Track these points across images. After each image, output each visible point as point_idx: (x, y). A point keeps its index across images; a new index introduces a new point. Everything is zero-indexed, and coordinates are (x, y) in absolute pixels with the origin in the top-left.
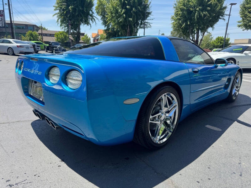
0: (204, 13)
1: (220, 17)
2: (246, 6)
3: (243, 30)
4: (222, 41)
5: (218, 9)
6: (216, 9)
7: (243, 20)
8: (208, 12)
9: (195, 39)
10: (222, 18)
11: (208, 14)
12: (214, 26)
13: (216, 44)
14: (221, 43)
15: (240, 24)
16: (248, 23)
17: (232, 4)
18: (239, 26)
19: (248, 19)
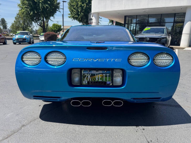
0: (46, 5)
1: (57, 9)
2: (72, 4)
3: (72, 20)
4: (57, 27)
5: (55, 3)
6: (54, 3)
7: (71, 13)
8: (48, 5)
9: (42, 25)
10: (58, 10)
11: (49, 7)
12: (54, 16)
13: (53, 29)
14: (57, 28)
15: (70, 16)
16: (75, 16)
17: (64, 2)
18: (70, 17)
19: (74, 13)
